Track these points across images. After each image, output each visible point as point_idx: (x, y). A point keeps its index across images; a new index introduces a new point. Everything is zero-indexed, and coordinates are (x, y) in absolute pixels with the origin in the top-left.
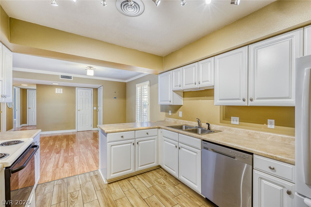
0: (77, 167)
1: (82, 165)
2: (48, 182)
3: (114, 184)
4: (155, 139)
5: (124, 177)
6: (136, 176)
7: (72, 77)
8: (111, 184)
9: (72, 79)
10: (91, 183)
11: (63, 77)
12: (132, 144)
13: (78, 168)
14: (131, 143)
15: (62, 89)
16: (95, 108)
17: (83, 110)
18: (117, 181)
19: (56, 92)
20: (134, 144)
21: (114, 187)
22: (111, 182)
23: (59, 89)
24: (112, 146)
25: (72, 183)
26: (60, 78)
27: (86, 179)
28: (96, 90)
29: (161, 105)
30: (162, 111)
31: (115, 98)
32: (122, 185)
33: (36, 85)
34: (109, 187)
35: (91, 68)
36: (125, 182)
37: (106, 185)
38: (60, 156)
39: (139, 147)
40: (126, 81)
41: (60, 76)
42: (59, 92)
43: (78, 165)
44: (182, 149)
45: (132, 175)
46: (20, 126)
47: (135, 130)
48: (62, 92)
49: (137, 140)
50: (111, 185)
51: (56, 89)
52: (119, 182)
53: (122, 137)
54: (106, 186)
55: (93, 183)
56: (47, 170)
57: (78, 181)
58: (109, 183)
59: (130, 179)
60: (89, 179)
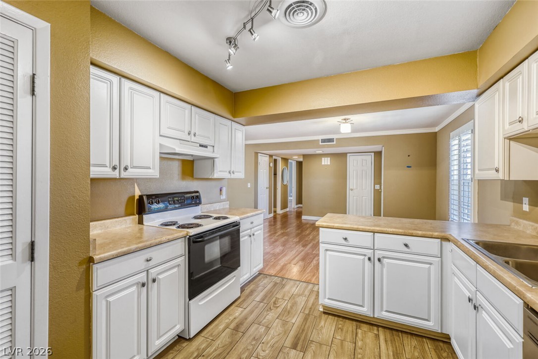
0: (308, 271)
1: (316, 271)
2: (271, 276)
3: (330, 317)
4: (431, 264)
5: (354, 315)
6: (378, 326)
7: (335, 140)
8: (326, 316)
9: (335, 143)
10: (304, 299)
11: (324, 141)
12: (366, 258)
13: (308, 273)
14: (365, 255)
15: (329, 159)
16: (377, 187)
17: (357, 189)
18: (339, 316)
19: (323, 163)
20: (369, 259)
21: (326, 321)
22: (329, 312)
23: (326, 158)
24: (327, 250)
25: (287, 288)
26: (320, 144)
27: (304, 292)
28: (378, 154)
29: (478, 180)
30: (504, 197)
31: (408, 167)
32: (340, 326)
33: (302, 157)
34: (320, 317)
35: (347, 121)
36: (349, 326)
37: (319, 312)
38: (303, 251)
39: (384, 269)
40: (437, 129)
41: (320, 140)
42: (326, 164)
43: (312, 269)
44: (482, 313)
45: (370, 321)
46: (296, 207)
47: (374, 232)
48: (329, 163)
49: (378, 254)
50: (324, 317)
51: (323, 159)
52: (341, 319)
53: (346, 239)
54: (316, 314)
55: (307, 301)
56: (280, 262)
57: (294, 289)
58: (324, 313)
59: (362, 325)
60: (307, 293)
